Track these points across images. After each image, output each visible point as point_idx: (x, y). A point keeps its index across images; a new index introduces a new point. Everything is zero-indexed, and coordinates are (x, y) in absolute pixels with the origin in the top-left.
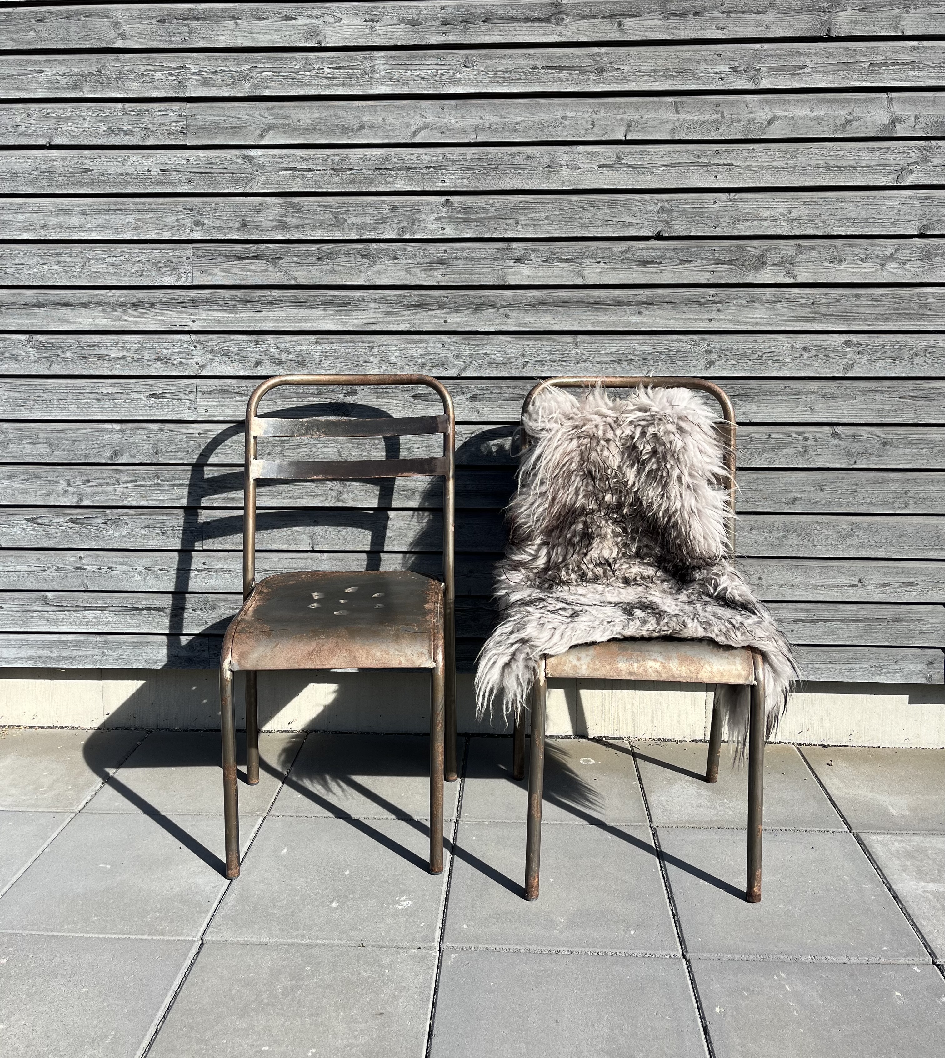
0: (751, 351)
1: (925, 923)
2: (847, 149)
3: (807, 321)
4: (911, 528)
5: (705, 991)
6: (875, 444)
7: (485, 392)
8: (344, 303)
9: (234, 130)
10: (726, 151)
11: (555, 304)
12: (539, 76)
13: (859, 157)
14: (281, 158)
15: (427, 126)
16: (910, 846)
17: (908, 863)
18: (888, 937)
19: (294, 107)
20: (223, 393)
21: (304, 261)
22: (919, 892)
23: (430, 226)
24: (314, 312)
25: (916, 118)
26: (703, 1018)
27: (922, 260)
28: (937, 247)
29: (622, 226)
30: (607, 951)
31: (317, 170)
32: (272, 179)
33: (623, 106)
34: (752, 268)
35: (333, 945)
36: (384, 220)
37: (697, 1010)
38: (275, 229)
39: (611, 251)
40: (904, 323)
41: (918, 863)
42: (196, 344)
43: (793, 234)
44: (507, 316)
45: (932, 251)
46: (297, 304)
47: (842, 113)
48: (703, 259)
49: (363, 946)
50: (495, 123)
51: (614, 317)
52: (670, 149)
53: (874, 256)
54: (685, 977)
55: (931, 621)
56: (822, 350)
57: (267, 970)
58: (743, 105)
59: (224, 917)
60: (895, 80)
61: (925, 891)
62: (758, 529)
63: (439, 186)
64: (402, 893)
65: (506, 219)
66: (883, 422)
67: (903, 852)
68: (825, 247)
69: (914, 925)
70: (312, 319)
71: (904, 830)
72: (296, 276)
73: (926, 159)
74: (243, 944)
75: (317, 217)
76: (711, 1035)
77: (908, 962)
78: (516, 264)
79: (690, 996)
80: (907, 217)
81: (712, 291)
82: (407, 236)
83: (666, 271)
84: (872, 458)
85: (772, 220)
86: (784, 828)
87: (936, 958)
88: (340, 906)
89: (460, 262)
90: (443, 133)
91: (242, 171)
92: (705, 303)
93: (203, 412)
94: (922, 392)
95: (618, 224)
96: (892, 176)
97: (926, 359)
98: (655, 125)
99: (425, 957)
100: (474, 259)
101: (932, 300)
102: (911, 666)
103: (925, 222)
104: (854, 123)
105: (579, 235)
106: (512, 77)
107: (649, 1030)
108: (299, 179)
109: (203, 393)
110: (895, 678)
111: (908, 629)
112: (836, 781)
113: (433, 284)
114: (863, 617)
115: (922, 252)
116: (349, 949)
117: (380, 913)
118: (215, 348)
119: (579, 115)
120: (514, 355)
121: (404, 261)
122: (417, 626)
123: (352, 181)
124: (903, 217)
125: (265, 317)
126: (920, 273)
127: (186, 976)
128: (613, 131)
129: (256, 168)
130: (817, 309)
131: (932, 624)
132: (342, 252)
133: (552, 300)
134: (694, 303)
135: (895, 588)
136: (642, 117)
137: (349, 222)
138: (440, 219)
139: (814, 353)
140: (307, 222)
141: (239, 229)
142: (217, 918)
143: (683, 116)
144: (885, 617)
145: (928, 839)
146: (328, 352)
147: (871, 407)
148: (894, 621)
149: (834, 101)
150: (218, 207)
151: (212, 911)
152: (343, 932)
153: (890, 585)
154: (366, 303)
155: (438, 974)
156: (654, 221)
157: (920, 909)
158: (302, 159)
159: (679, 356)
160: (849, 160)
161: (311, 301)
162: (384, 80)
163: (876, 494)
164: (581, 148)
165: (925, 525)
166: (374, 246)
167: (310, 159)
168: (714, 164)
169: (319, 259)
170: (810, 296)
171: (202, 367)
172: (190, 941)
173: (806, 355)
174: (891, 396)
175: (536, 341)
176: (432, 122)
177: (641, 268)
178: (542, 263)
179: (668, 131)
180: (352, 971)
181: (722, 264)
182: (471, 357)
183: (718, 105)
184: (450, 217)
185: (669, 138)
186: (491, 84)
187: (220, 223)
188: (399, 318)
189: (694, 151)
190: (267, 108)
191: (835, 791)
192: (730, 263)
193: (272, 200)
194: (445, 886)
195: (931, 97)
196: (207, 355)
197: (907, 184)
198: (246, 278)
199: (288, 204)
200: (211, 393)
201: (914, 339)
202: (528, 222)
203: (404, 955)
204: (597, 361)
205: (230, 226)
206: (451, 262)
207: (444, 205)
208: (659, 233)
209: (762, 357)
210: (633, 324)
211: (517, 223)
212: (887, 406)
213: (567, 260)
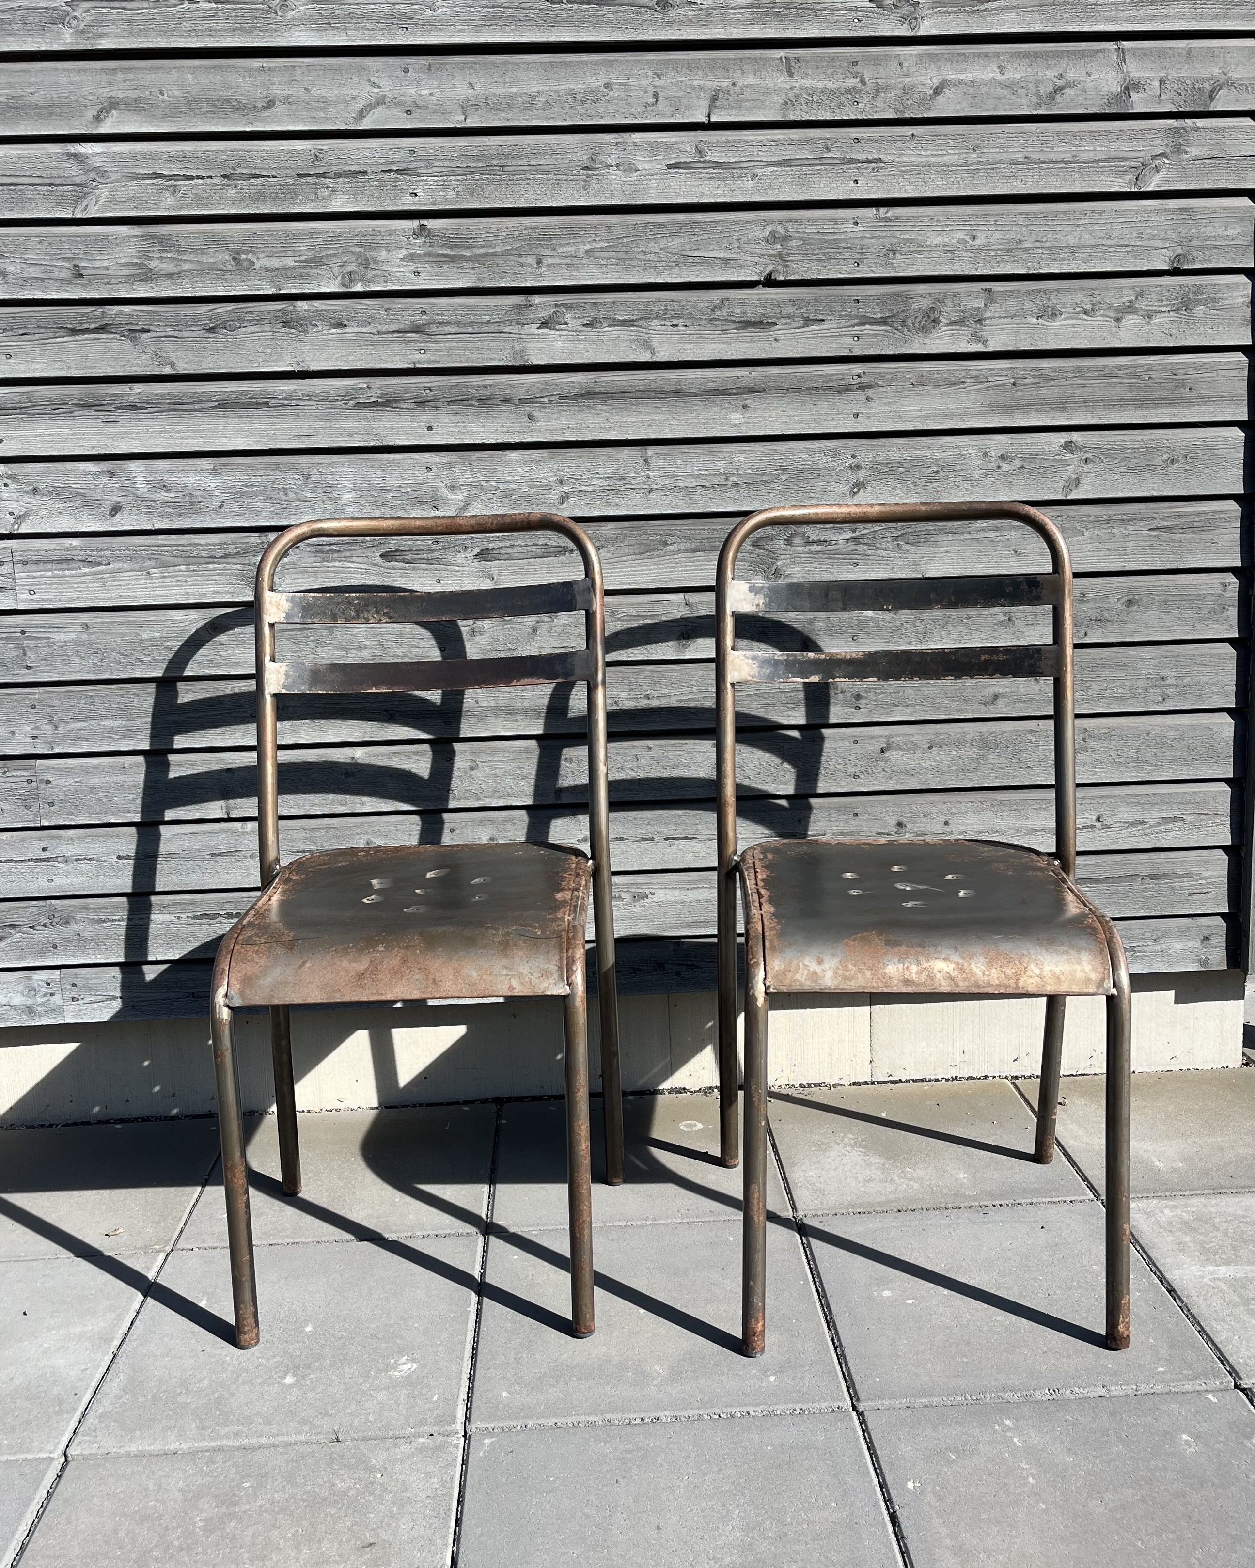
0: (922, 463)
1: (1218, 1327)
2: (1058, 134)
3: (1006, 412)
4: (1172, 733)
5: (889, 1458)
6: (1116, 603)
7: (501, 545)
8: (257, 403)
9: (49, 110)
10: (870, 139)
11: (609, 395)
12: (564, 14)
13: (1076, 146)
14: (135, 157)
15: (380, 102)
16: (1188, 1213)
17: (1187, 1239)
18: (1164, 1352)
19: (152, 69)
20: (59, 561)
21: (186, 334)
22: (1205, 1280)
23: (395, 269)
24: (206, 420)
25: (1162, 82)
26: (888, 1500)
27: (1177, 310)
28: (1199, 289)
29: (710, 265)
30: (733, 1410)
31: (198, 177)
32: (121, 194)
33: (703, 64)
34: (918, 330)
35: (288, 1444)
36: (317, 262)
37: (878, 1489)
38: (132, 279)
39: (694, 307)
40: (1153, 411)
41: (1201, 1238)
42: (6, 481)
43: (979, 272)
44: (531, 417)
45: (1191, 296)
46: (177, 407)
47: (1049, 74)
48: (841, 316)
49: (338, 1441)
50: (495, 95)
51: (705, 415)
52: (782, 137)
53: (1104, 306)
54: (857, 1439)
55: (1205, 874)
56: (1029, 457)
57: (178, 1495)
58: (895, 63)
59: (102, 1417)
60: (1128, 20)
61: (1215, 1279)
62: (941, 746)
63: (407, 203)
64: (401, 1352)
65: (520, 255)
66: (1126, 569)
67: (1178, 1223)
68: (1029, 293)
69: (1202, 1331)
70: (203, 431)
71: (1176, 1190)
72: (174, 360)
73: (1178, 149)
74: (135, 1456)
75: (205, 259)
76: (902, 1526)
77: (1197, 1388)
78: (542, 331)
79: (867, 1468)
80: (1152, 243)
81: (857, 368)
82: (358, 288)
83: (783, 337)
84: (1111, 627)
85: (946, 251)
86: (997, 1203)
87: (1240, 1378)
88: (298, 1381)
89: (447, 329)
90: (408, 112)
91: (68, 182)
92: (848, 388)
93: (26, 596)
94: (1183, 520)
95: (705, 261)
96: (1128, 177)
97: (1187, 467)
98: (756, 96)
99: (440, 1448)
100: (472, 324)
101: (1193, 375)
102: (1178, 945)
103: (1180, 251)
104: (1068, 91)
105: (641, 281)
106: (520, 16)
107: (806, 1526)
108: (167, 194)
109: (25, 563)
110: (1155, 965)
111: (1173, 889)
112: (1073, 1127)
113: (406, 366)
114: (1104, 875)
115: (1176, 298)
116: (315, 1447)
117: (365, 1387)
118: (41, 486)
119: (632, 81)
120: (545, 482)
121: (355, 330)
122: (540, 927)
123: (260, 196)
124: (1146, 243)
125: (122, 430)
126: (1174, 332)
127: (39, 1516)
128: (688, 108)
129: (92, 175)
130: (1020, 394)
131: (1206, 878)
132: (249, 317)
133: (602, 389)
134: (830, 388)
135: (1151, 827)
136: (734, 84)
137: (258, 265)
138: (411, 257)
139: (1017, 463)
140: (186, 266)
141: (69, 282)
142: (90, 1419)
143: (800, 82)
144: (1138, 872)
145: (1214, 1202)
146: (234, 487)
147: (1107, 547)
148: (1152, 877)
149: (1037, 55)
150: (30, 244)
151: (81, 1409)
152: (304, 1421)
153: (1143, 822)
154: (293, 402)
155: (464, 1473)
156: (762, 256)
157: (1209, 1306)
158: (170, 159)
159: (810, 476)
160: (1063, 151)
161: (201, 401)
162: (305, 21)
163: (1118, 683)
164: (637, 137)
165: (1193, 727)
166: (303, 305)
167: (183, 158)
168: (852, 161)
169: (210, 330)
170: (1009, 372)
171: (20, 519)
172: (45, 1459)
173: (1005, 467)
174: (1136, 527)
175: (580, 457)
176: (389, 94)
177: (746, 333)
178: (585, 328)
179: (778, 106)
180: (320, 1481)
181: (870, 324)
182: (476, 487)
183: (855, 63)
184: (428, 255)
185: (779, 118)
186: (485, 29)
187: (34, 272)
188: (350, 425)
189: (820, 139)
190: (105, 70)
191: (1072, 1142)
192: (883, 321)
193: (124, 230)
194: (471, 1334)
195: (1183, 49)
196: (26, 498)
197: (1150, 189)
198: (88, 364)
199: (152, 236)
200: (37, 562)
201: (1168, 437)
202: (557, 261)
203: (405, 1448)
204: (679, 488)
205: (52, 275)
206: (434, 329)
207: (417, 234)
208: (770, 274)
209: (937, 472)
210: (735, 425)
211: (539, 262)
212: (1131, 544)
213: (624, 323)
